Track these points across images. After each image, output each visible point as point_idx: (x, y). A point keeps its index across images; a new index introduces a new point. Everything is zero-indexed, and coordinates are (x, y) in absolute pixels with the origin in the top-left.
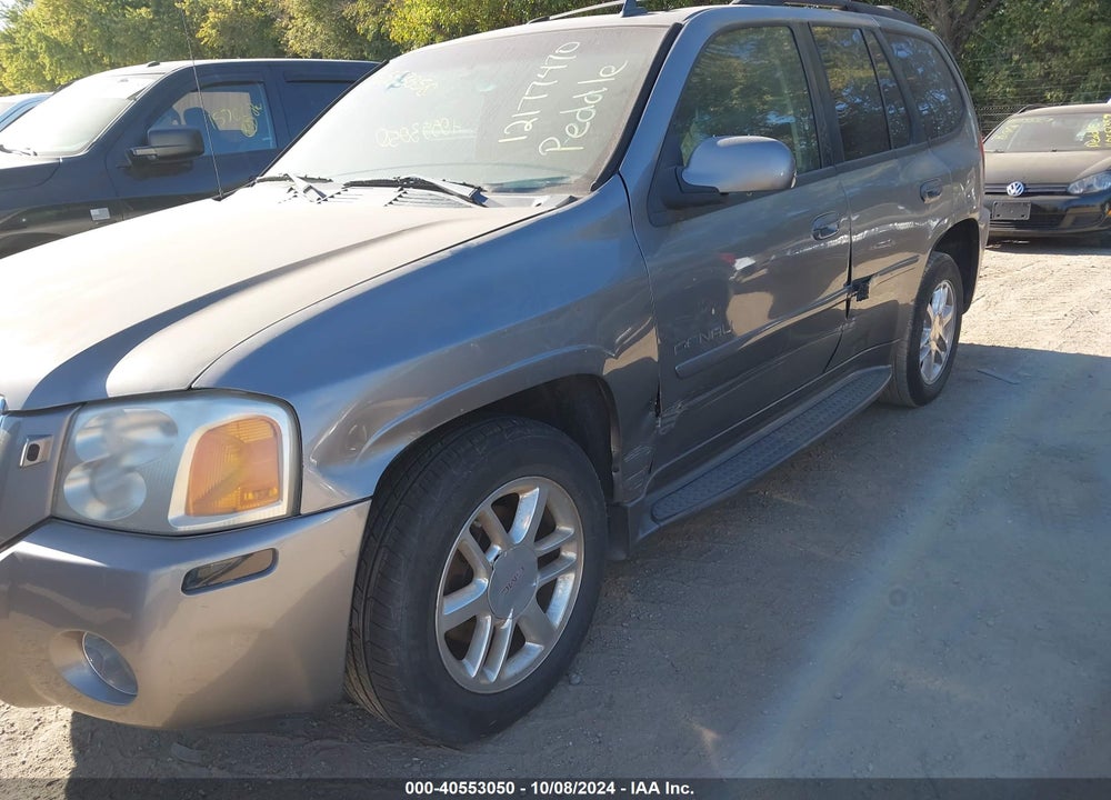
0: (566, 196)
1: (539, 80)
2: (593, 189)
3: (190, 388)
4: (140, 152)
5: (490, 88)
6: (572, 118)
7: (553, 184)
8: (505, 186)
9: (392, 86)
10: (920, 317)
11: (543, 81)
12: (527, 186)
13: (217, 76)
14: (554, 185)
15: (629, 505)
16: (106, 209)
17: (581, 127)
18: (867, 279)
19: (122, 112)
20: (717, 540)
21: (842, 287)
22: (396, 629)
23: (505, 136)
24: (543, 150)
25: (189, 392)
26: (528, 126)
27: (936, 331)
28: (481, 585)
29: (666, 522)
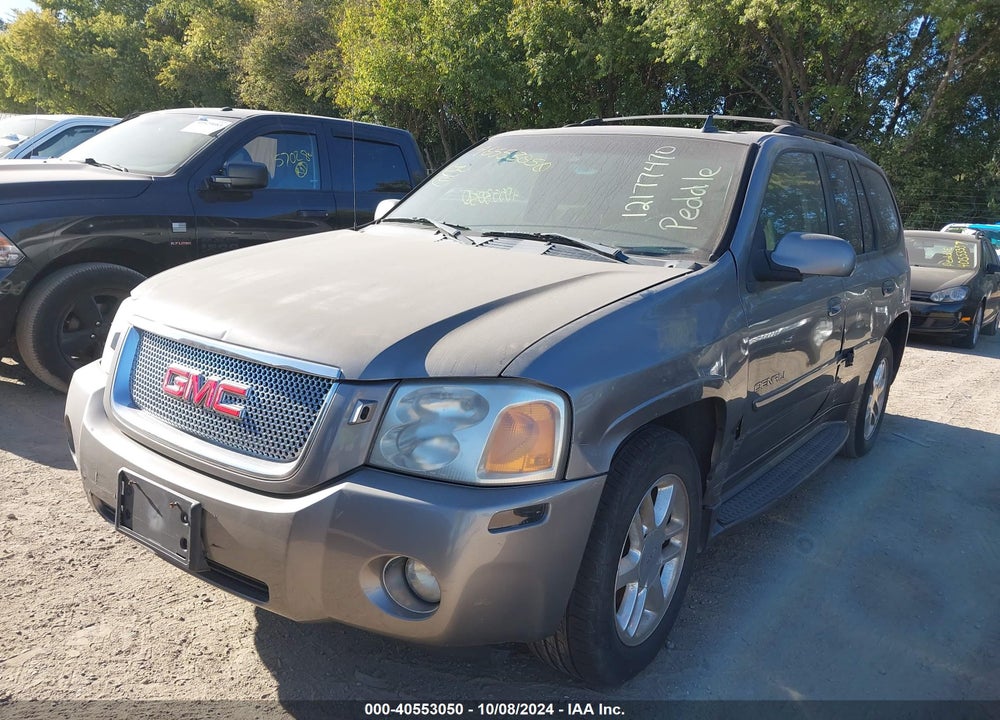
0: (691, 263)
1: (646, 172)
2: (712, 260)
3: (500, 376)
4: (218, 180)
5: (592, 172)
6: (683, 205)
7: (676, 252)
8: (634, 250)
9: (504, 160)
10: (868, 387)
11: (650, 173)
12: (656, 251)
13: (282, 126)
14: (679, 253)
15: (714, 508)
16: (184, 224)
17: (693, 212)
18: (851, 351)
19: (205, 146)
20: (739, 548)
21: (834, 356)
22: (597, 581)
23: (626, 212)
24: (664, 226)
25: (500, 379)
26: (646, 206)
27: (874, 397)
28: (636, 556)
29: (730, 525)
